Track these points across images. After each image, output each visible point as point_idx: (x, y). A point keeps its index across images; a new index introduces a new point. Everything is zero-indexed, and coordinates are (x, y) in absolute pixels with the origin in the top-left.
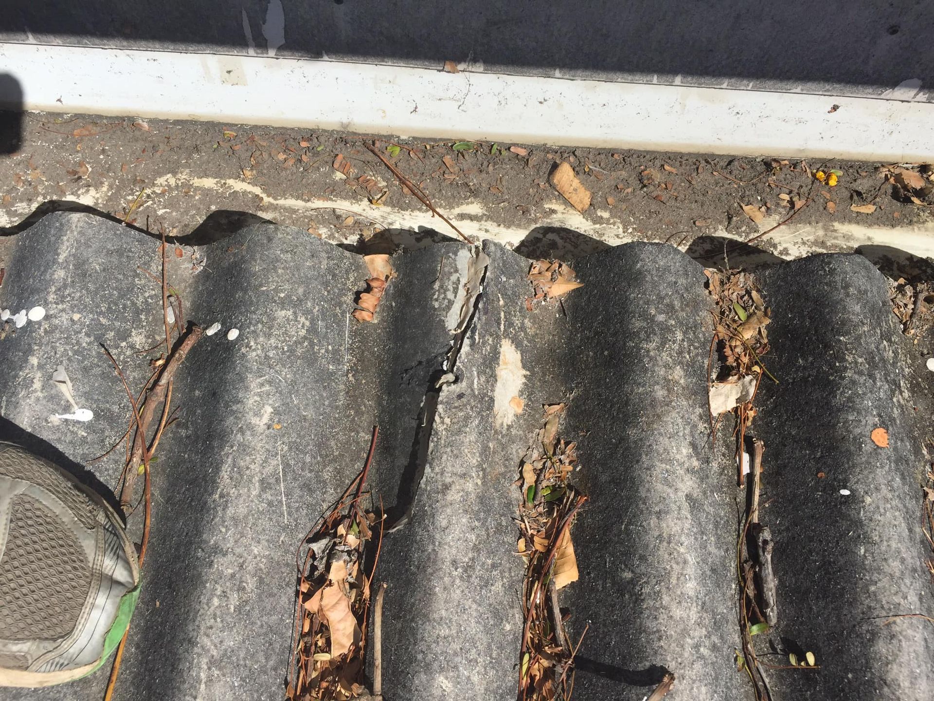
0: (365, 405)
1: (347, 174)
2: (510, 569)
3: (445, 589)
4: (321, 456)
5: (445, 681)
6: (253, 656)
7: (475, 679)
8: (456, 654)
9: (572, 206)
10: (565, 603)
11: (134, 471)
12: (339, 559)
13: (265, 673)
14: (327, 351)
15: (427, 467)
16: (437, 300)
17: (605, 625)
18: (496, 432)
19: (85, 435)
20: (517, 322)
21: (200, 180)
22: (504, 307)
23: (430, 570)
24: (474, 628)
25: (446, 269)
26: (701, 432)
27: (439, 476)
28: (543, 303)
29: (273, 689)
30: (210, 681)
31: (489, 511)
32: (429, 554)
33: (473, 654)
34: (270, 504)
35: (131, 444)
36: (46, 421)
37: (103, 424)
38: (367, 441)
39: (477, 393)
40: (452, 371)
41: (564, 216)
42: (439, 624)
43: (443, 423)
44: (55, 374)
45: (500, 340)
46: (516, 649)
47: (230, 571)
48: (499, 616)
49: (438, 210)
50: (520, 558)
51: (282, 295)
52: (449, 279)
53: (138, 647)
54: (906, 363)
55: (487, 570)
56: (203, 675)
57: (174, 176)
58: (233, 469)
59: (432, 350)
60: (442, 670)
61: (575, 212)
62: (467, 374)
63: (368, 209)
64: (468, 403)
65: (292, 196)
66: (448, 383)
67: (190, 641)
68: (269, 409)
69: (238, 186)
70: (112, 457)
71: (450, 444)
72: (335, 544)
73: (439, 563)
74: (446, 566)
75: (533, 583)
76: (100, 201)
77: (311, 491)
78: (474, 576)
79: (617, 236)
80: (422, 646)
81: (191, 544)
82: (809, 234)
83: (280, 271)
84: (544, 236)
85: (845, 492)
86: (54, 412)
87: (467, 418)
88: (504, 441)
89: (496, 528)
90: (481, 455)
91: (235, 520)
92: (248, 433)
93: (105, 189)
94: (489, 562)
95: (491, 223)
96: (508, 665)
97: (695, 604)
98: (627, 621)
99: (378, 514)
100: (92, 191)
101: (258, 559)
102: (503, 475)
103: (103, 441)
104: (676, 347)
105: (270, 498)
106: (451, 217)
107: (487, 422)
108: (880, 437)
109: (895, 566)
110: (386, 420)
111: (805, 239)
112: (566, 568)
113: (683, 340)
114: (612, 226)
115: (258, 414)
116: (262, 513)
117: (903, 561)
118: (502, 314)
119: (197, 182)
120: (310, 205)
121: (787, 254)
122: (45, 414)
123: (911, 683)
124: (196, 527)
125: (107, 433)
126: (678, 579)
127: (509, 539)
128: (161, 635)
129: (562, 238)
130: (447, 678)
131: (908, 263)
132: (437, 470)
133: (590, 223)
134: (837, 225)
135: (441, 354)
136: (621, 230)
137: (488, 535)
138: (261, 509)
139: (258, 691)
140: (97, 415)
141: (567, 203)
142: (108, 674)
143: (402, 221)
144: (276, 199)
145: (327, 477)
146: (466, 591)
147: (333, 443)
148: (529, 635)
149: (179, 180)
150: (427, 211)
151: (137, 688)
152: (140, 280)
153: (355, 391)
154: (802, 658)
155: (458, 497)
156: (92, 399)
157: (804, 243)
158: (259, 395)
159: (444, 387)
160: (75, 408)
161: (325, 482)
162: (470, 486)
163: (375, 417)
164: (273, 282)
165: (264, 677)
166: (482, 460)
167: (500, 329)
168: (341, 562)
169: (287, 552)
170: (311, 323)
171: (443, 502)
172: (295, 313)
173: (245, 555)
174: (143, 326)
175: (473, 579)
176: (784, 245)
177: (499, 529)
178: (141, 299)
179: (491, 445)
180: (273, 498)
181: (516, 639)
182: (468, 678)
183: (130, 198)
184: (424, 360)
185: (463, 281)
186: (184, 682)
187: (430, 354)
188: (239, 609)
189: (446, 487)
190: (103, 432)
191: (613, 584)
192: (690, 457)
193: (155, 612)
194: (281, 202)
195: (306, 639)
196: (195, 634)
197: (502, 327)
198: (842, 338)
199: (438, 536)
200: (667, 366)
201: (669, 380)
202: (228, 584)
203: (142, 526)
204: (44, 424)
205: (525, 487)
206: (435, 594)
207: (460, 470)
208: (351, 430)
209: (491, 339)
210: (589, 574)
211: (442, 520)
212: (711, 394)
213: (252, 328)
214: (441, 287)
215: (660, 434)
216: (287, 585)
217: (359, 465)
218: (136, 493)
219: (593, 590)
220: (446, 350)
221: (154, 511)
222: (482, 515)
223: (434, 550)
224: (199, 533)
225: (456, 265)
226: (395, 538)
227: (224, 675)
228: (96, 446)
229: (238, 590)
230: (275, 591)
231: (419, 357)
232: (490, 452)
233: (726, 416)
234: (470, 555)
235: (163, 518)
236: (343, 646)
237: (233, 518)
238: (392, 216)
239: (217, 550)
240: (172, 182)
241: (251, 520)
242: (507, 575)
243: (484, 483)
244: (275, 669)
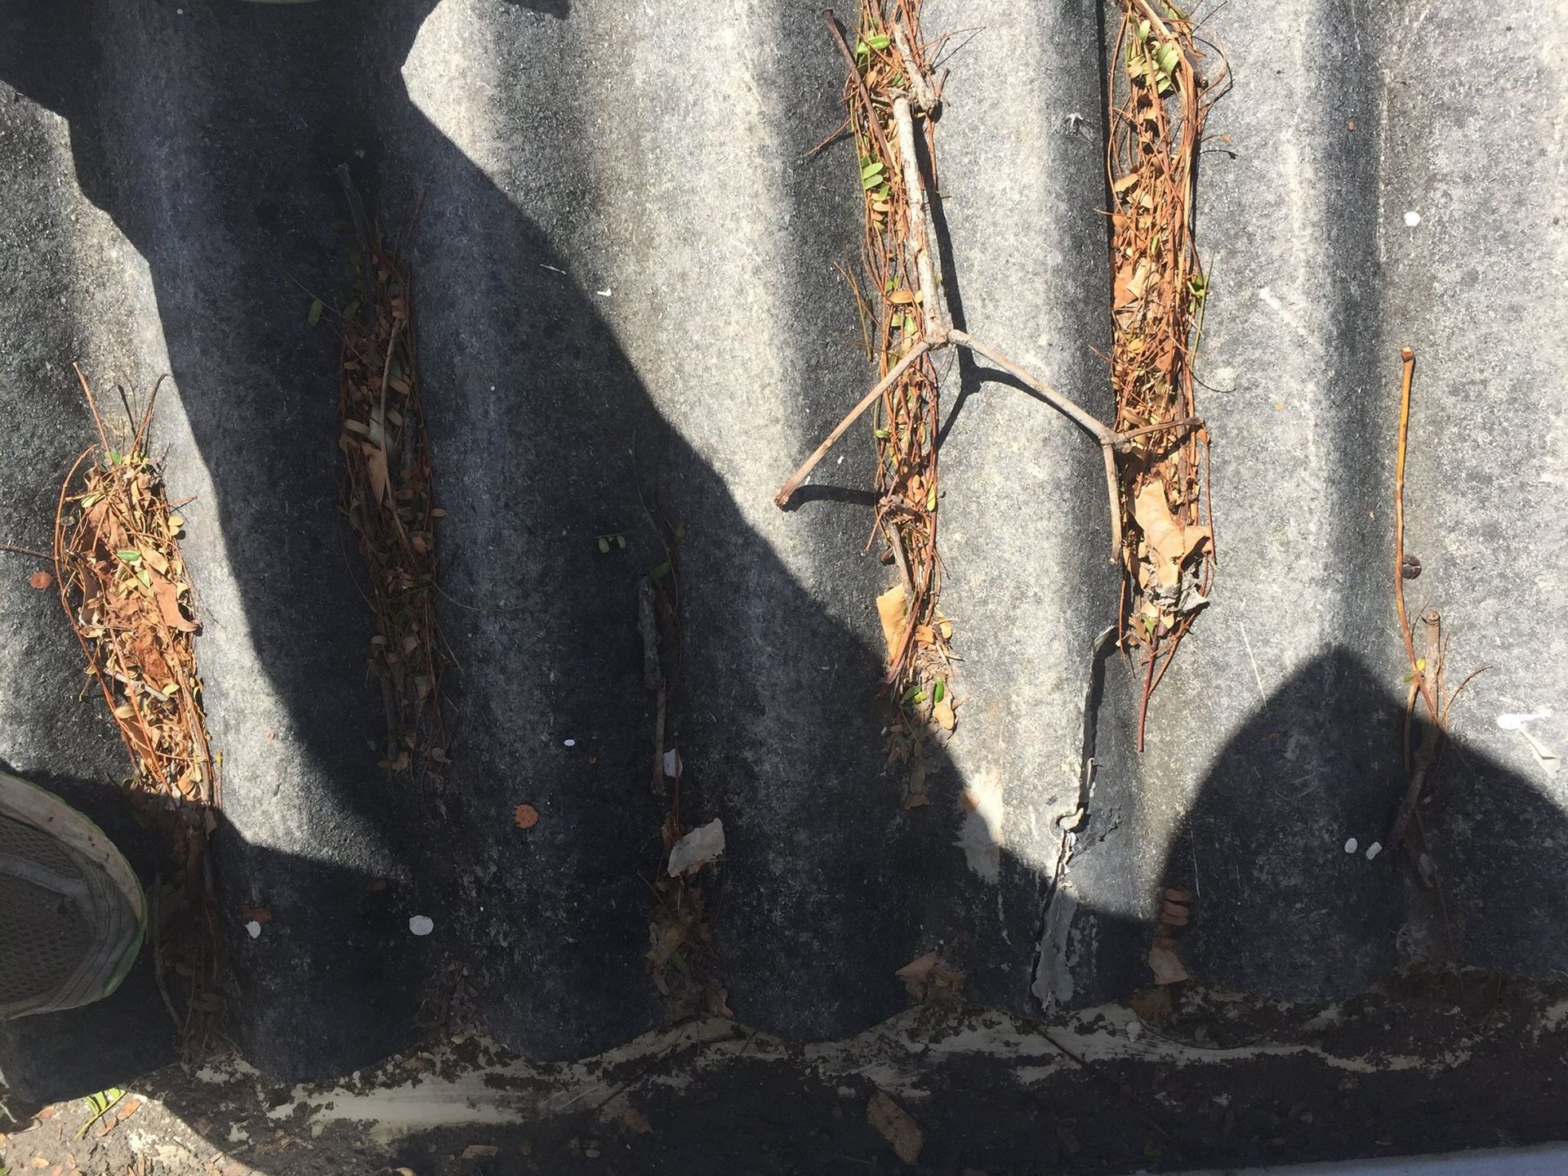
0: (1158, 777)
1: (1212, 1104)
2: (960, 600)
3: (1047, 571)
4: (1207, 706)
5: (1037, 474)
6: (1257, 474)
7: (998, 479)
8: (1026, 503)
9: (892, 1097)
10: (887, 571)
11: (1431, 663)
12: (1169, 589)
13: (1238, 458)
14: (1221, 842)
15: (1083, 709)
16: (1093, 926)
17: (848, 552)
18: (997, 761)
19: (1501, 698)
20: (977, 909)
21: (1412, 1065)
22: (1000, 928)
23: (1067, 589)
24: (1006, 532)
25: (1086, 970)
26: (738, 794)
27: (1068, 699)
28: (942, 942)
29: (1224, 442)
30: (1304, 445)
31: (998, 665)
32: (1069, 607)
33: (1003, 505)
34: (1266, 642)
35: (1441, 694)
36: (1554, 709)
37: (1482, 713)
38: (1149, 732)
39: (1030, 807)
40: (1065, 832)
41: (901, 1081)
42: (1050, 533)
43: (1071, 765)
44: (1558, 768)
45: (1000, 881)
46: (944, 513)
47: (1302, 562)
48: (973, 548)
49: (1078, 1067)
50: (947, 614)
51: (1298, 905)
52: (1081, 957)
53: (1383, 467)
54: (462, 923)
55: (994, 597)
56: (1312, 449)
57: (1448, 1065)
58: (1322, 678)
59: (1090, 857)
60: (1041, 486)
61: (887, 1089)
62: (1047, 831)
63: (1176, 1055)
64: (1041, 794)
65: (1282, 1058)
66: (1069, 815)
67: (1333, 482)
68: (1289, 755)
69: (1357, 1064)
70: (1461, 675)
71: (1058, 739)
72: (1176, 604)
73: (1056, 599)
74: (1048, 596)
75: (929, 589)
76: (1539, 1015)
77: (1214, 663)
78: (1011, 589)
79: (825, 1060)
80: (1065, 507)
81: (1351, 587)
82: (558, 1100)
83: (1307, 938)
84: (926, 1046)
85: (570, 743)
86: (1548, 721)
87: (1040, 775)
88: (984, 752)
89: (984, 646)
90: (1016, 732)
91: (1308, 620)
92: (1311, 724)
93: (1536, 1033)
94: (990, 606)
95: (1003, 1057)
96: (953, 496)
97: (751, 590)
98: (828, 561)
99: (1126, 645)
100: (1551, 1026)
101: (1270, 579)
102: (980, 710)
103: (1477, 693)
104: (782, 901)
105: (1269, 649)
106: (1059, 1058)
107: (1012, 773)
108: (526, 816)
109: (514, 663)
110: (1130, 762)
111: (563, 1092)
112: (892, 610)
113: (770, 911)
114: (834, 1074)
115: (1303, 748)
116: (1275, 631)
117: (503, 670)
118: (1001, 917)
119: (1416, 1062)
120: (1257, 1050)
121: (587, 1065)
122: (1557, 717)
123: (500, 534)
124: (1349, 606)
125: (1475, 703)
126: (774, 616)
127: (964, 636)
128: (1363, 482)
129: (902, 1047)
130: (1035, 477)
131: (420, 1076)
132: (1071, 706)
133: (865, 1075)
134: (518, 1119)
135: (1079, 853)
136: (821, 1070)
137: (996, 637)
138: (1278, 635)
139: (1244, 438)
140: (1492, 723)
141: (898, 1100)
142: (1409, 433)
143: (1126, 1042)
144: (1305, 1052)
145: (1195, 682)
146: (1019, 571)
147: (1193, 724)
148: (929, 530)
149: (1440, 1062)
150: (1095, 1062)
151: (1375, 424)
152: (1476, 905)
153: (1174, 793)
154: (614, 545)
155: (1042, 677)
156: (1503, 743)
157: (566, 1085)
158: (1306, 772)
159: (1074, 809)
160: (1523, 728)
161: (1197, 676)
162: (1028, 692)
163: (1144, 765)
164: (1315, 922)
165: (1239, 452)
166: (1013, 725)
167: (1004, 897)
168: (1166, 585)
169: (1235, 590)
170: (1252, 874)
171: (1060, 668)
172: (1277, 885)
173: (1288, 582)
174: (1458, 845)
175: (1014, 584)
176: (593, 1078)
177: (980, 645)
178: (1469, 878)
179: (1003, 745)
180: (1264, 649)
181: (946, 524)
182: (1007, 479)
183: (1500, 1025)
184: (1098, 843)
185: (1062, 956)
186: (1331, 439)
187: (1092, 853)
188: (1283, 522)
189: (1058, 687)
190: (1479, 704)
191: (842, 600)
192: (759, 761)
193: (1372, 506)
194: (1297, 1049)
195: (1193, 497)
196: (1329, 490)
197: (1000, 900)
198: (571, 940)
199: (1062, 628)
200: (795, 873)
201: (791, 855)
202: (1302, 548)
203: (1406, 599)
204: (1556, 705)
205: (947, 700)
206: (1058, 564)
207: (1043, 709)
208: (1171, 743)
209: (1016, 880)
210: (866, 608)
211: (1059, 648)
212: (723, 846)
213: (1330, 856)
214: (1089, 945)
215: (800, 784)
216: (1226, 554)
217: (1155, 701)
218: (1421, 636)
219: (861, 590)
220: (1073, 860)
221: (1396, 618)
222: (1007, 659)
223: (1065, 612)
224: (1345, 599)
225: (1074, 978)
226: (1107, 619)
227: (1288, 451)
228: (1485, 686)
229: (1289, 542)
230: (1241, 545)
231: (1104, 845)
232: (1004, 735)
233: (699, 821)
234: (1018, 612)
235: (1384, 611)
236: (1148, 494)
237: (1311, 621)
238: (1141, 1048)
239: (1323, 583)
240: (1449, 1058)
241: (1288, 621)
242: (964, 594)
243: (1008, 698)
244: (1225, 462)
